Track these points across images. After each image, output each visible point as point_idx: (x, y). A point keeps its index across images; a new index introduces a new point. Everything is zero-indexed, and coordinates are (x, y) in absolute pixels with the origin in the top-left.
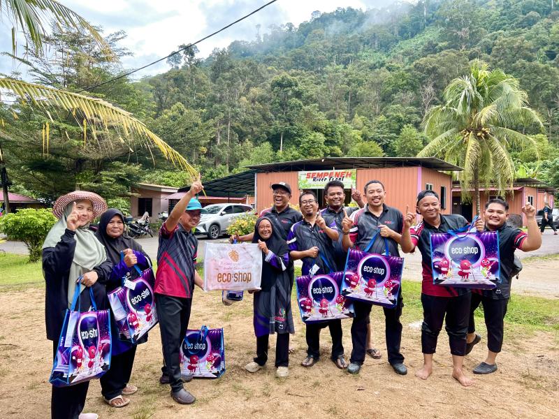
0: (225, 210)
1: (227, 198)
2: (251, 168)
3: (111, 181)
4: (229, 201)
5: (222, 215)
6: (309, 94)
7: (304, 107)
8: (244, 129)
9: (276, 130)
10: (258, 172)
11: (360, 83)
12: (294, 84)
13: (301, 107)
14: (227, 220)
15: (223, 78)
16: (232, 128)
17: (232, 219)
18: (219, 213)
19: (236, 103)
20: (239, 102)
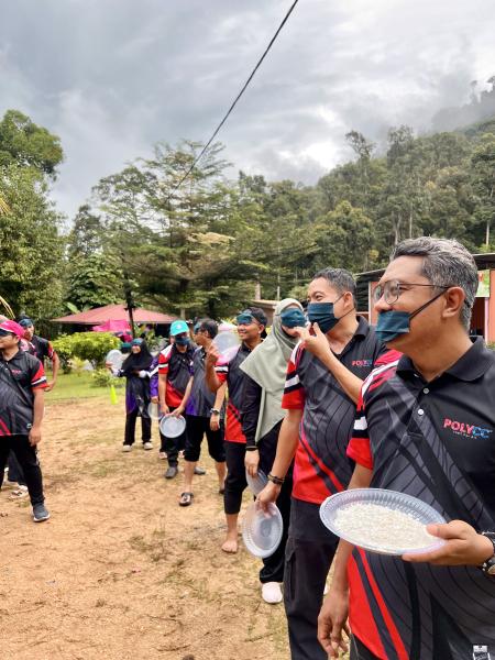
2: (363, 276)
9: (479, 218)
15: (401, 163)
16: (416, 222)
19: (419, 191)
20: (422, 189)
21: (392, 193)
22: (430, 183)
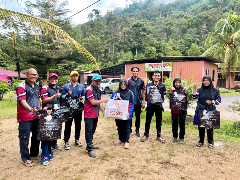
0: (111, 81)
1: (113, 76)
2: (123, 62)
3: (62, 68)
4: (113, 77)
5: (110, 83)
6: (149, 30)
7: (147, 36)
8: (120, 46)
9: (134, 46)
10: (126, 64)
11: (172, 25)
12: (142, 25)
13: (145, 35)
14: (112, 85)
15: (111, 24)
16: (115, 45)
17: (115, 85)
18: (109, 82)
19: (117, 34)
20: (118, 34)
21: (108, 34)
22: (120, 32)
